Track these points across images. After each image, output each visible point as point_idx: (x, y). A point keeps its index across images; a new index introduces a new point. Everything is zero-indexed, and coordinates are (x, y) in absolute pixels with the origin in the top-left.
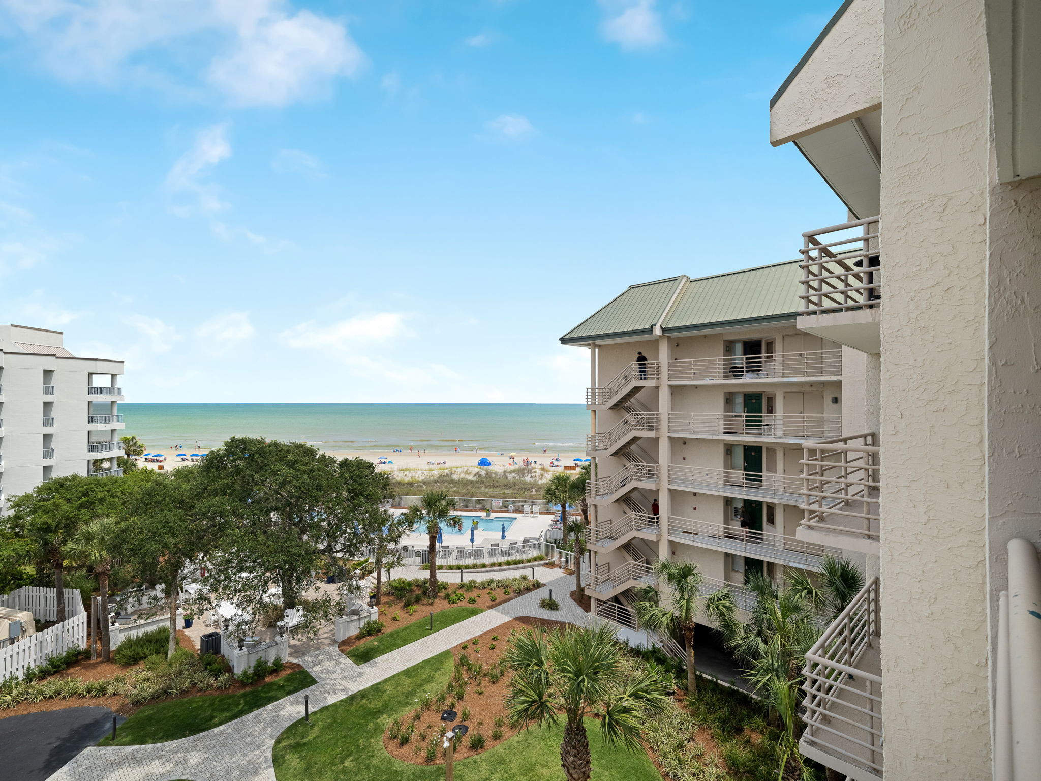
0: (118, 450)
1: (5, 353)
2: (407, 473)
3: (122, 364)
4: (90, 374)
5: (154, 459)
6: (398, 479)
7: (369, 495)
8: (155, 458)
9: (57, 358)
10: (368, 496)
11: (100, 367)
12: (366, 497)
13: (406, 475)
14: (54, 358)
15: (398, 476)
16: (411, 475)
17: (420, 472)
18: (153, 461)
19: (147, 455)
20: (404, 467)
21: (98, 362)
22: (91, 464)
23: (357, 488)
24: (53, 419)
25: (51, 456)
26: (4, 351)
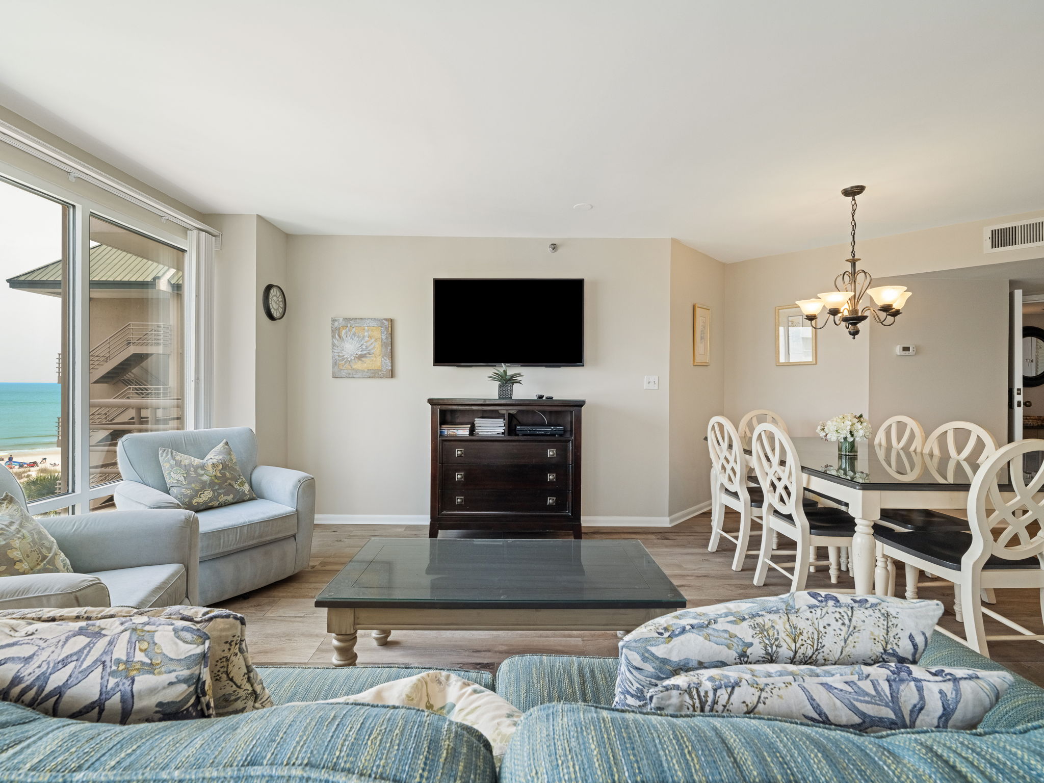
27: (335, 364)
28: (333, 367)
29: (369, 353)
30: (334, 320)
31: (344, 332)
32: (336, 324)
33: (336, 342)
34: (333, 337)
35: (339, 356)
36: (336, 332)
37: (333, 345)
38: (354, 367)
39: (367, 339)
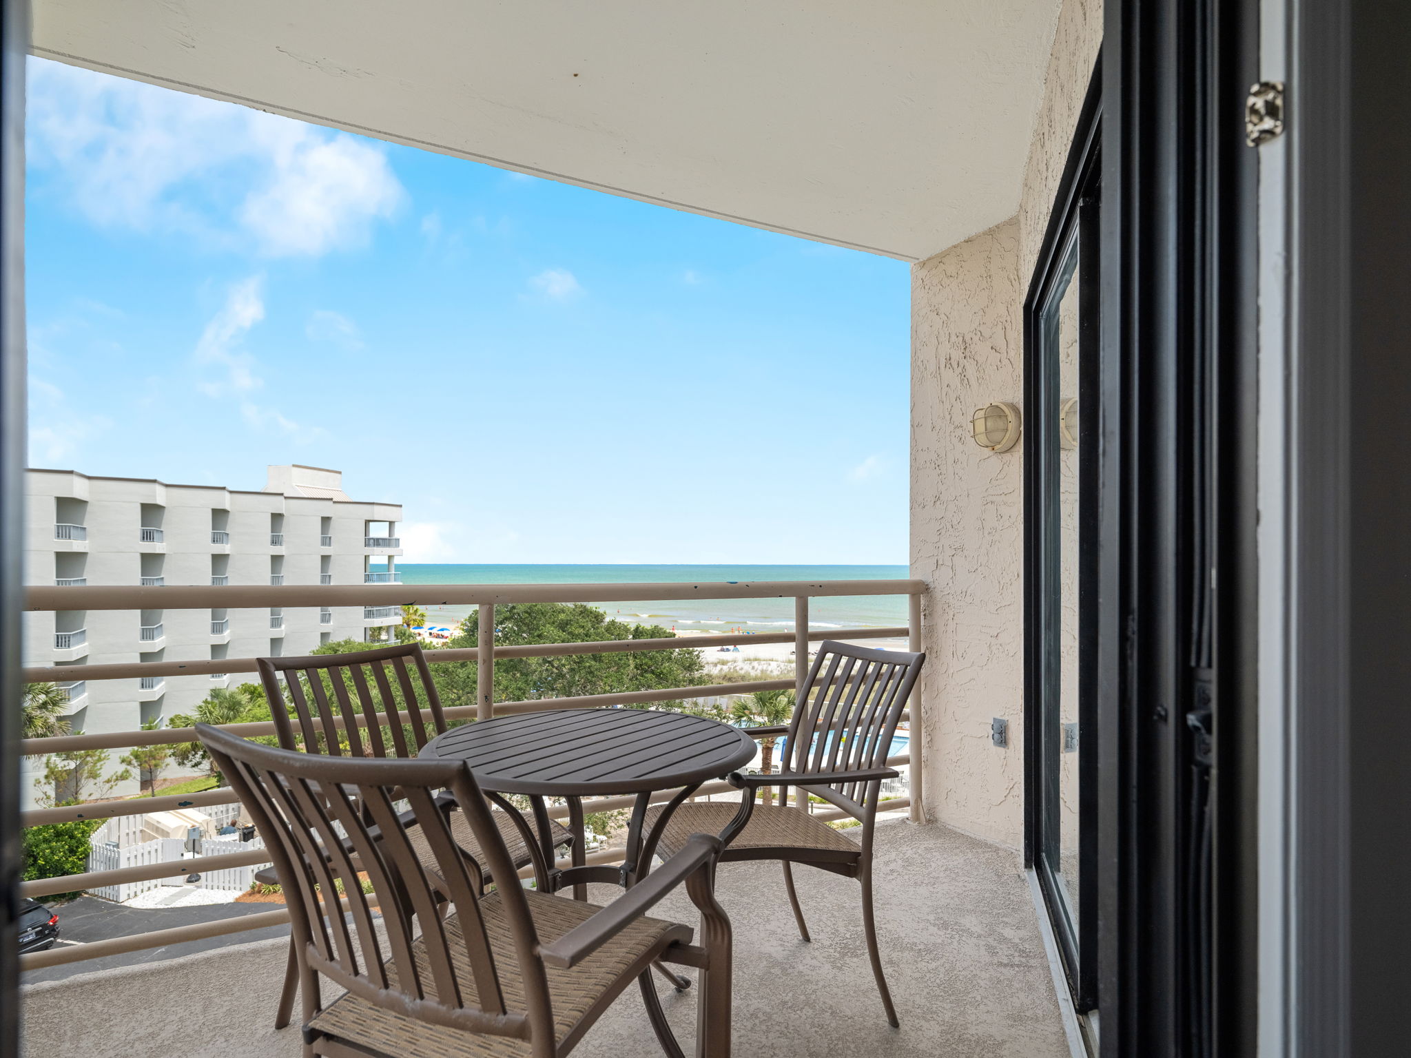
0: (396, 617)
1: (286, 498)
2: (755, 664)
3: (398, 508)
4: (367, 522)
5: (438, 635)
6: (742, 672)
7: (662, 673)
8: (440, 633)
9: (335, 502)
10: (660, 674)
11: (378, 512)
12: (658, 676)
13: (753, 668)
14: (331, 503)
15: (742, 669)
16: (760, 668)
17: (774, 664)
18: (438, 636)
19: (431, 629)
20: (752, 657)
21: (376, 507)
22: (369, 633)
23: (646, 664)
24: (330, 576)
25: (328, 621)
26: (286, 495)
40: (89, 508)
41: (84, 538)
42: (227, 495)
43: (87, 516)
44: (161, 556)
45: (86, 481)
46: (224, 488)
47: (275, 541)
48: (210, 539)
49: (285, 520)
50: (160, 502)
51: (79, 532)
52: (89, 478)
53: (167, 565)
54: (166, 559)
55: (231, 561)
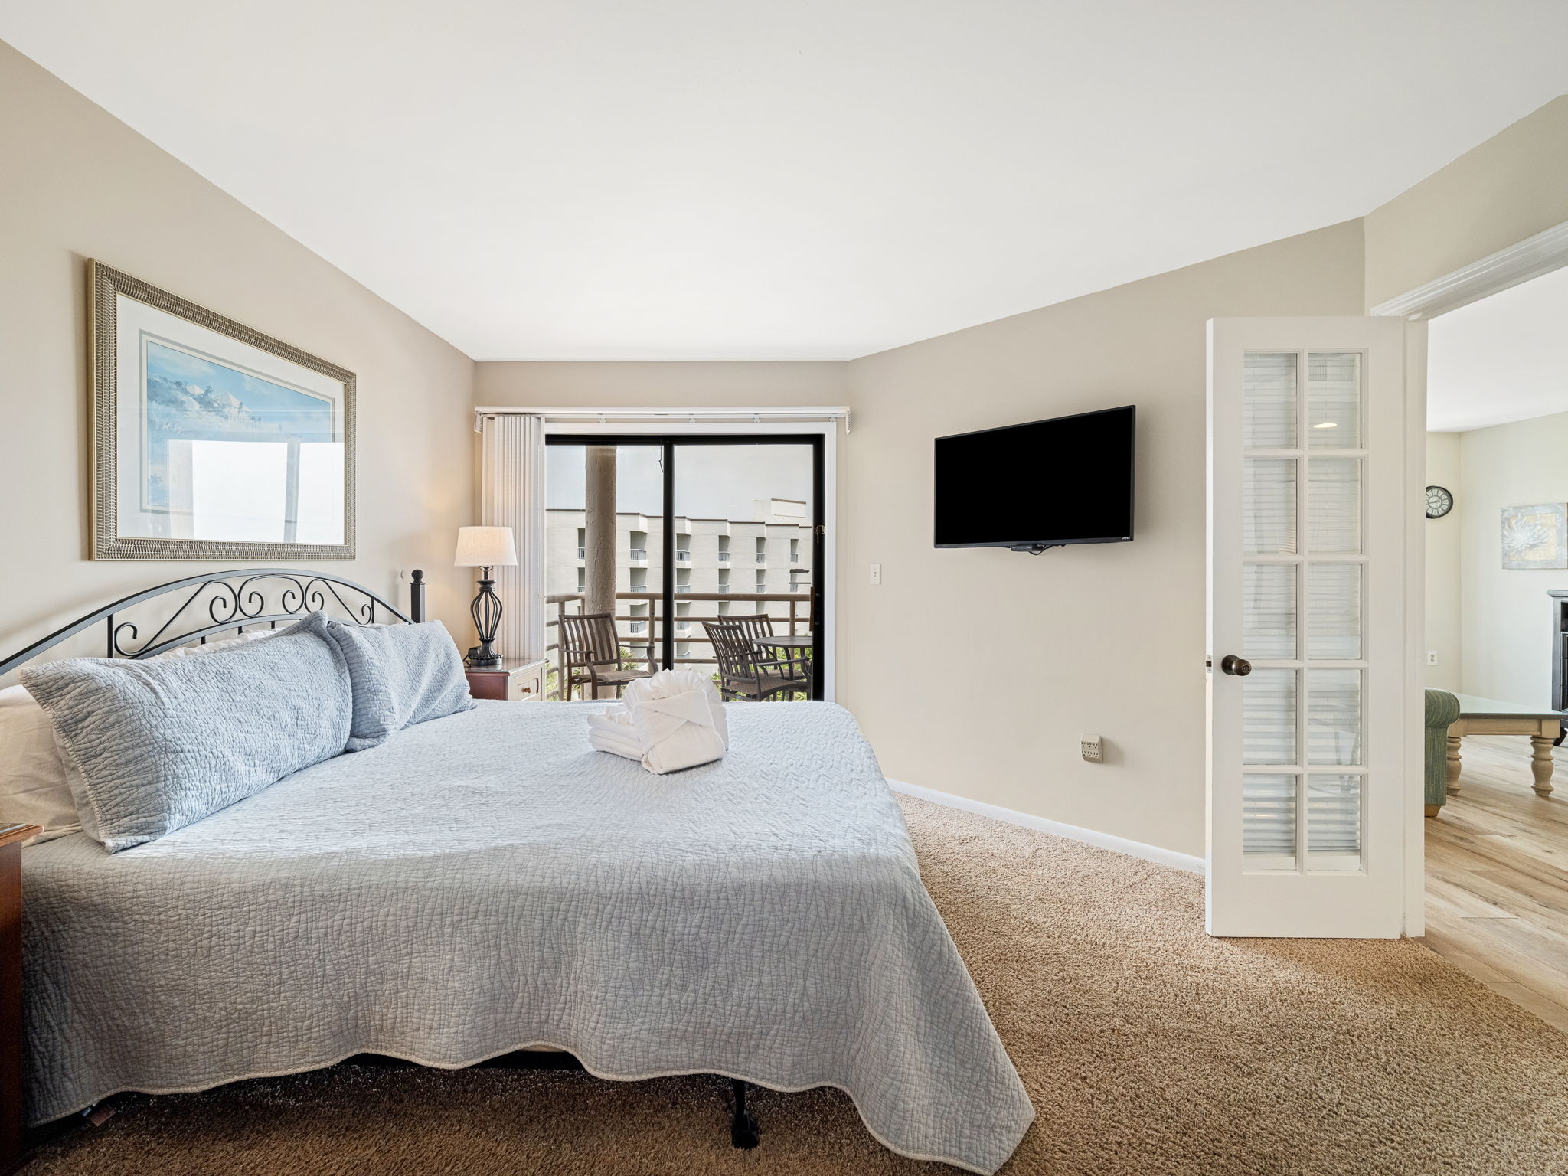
1: (766, 526)
26: (766, 524)
27: (1505, 555)
28: (1503, 558)
29: (1542, 543)
30: (1503, 511)
31: (1514, 522)
32: (1506, 514)
33: (1506, 533)
34: (1503, 528)
35: (1509, 547)
36: (1506, 522)
37: (1503, 536)
38: (1526, 557)
39: (1539, 527)
40: (648, 538)
41: (645, 559)
42: (728, 524)
43: (647, 543)
44: (688, 570)
45: (646, 519)
46: (726, 520)
47: (760, 558)
48: (718, 559)
49: (766, 542)
50: (688, 532)
51: (643, 554)
52: (648, 517)
53: (693, 576)
54: (692, 572)
55: (731, 573)
